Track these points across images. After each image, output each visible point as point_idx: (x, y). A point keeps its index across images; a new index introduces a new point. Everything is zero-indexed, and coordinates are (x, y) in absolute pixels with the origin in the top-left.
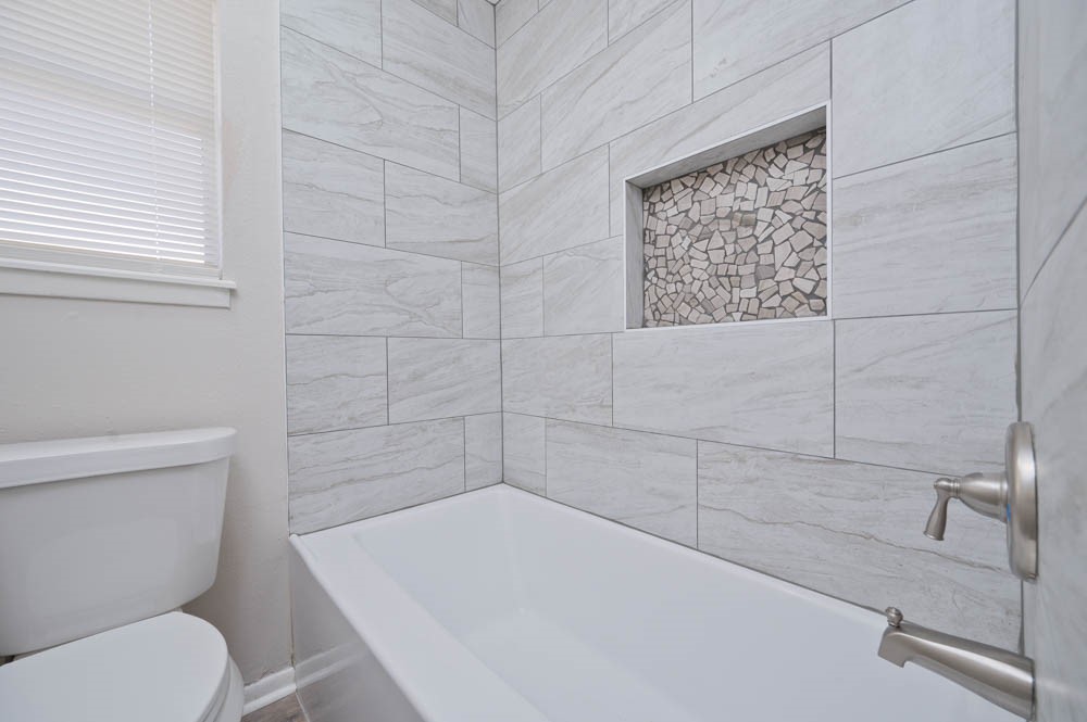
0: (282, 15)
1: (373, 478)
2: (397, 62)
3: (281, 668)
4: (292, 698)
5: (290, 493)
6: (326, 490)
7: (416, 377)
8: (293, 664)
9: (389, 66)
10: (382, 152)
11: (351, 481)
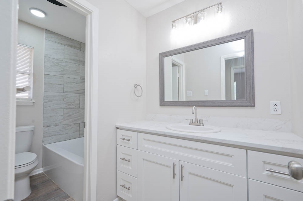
0: (45, 55)
1: (60, 135)
2: (67, 59)
3: (40, 168)
4: (42, 173)
5: (43, 137)
6: (50, 137)
7: (69, 116)
8: (42, 168)
9: (66, 60)
10: (63, 76)
11: (55, 135)
